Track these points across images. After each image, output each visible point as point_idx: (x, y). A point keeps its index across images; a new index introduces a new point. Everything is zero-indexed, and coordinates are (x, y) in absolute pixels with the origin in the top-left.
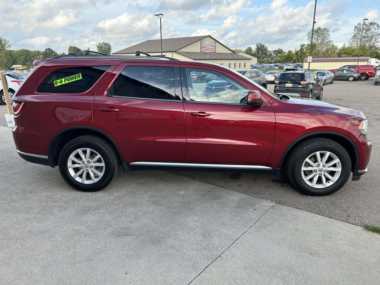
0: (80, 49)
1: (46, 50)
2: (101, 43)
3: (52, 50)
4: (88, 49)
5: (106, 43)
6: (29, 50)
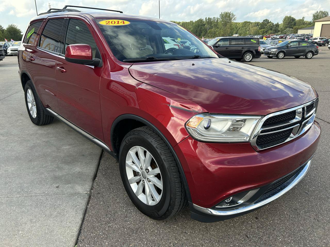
0: (294, 19)
1: (264, 21)
2: (319, 12)
3: (269, 21)
4: (303, 18)
5: (323, 11)
6: (250, 21)
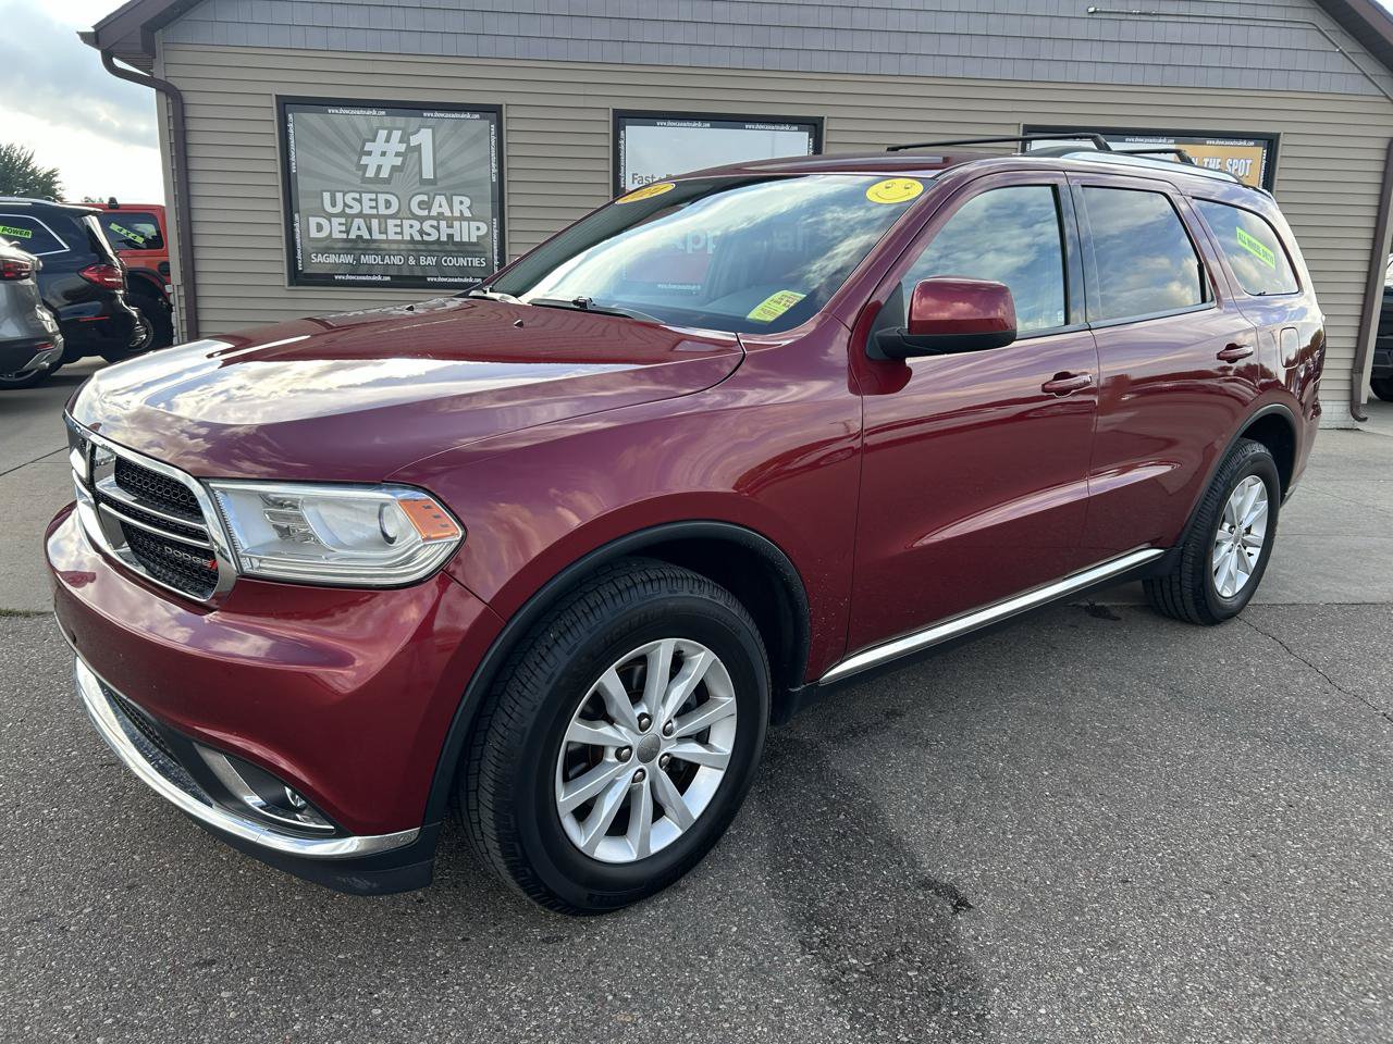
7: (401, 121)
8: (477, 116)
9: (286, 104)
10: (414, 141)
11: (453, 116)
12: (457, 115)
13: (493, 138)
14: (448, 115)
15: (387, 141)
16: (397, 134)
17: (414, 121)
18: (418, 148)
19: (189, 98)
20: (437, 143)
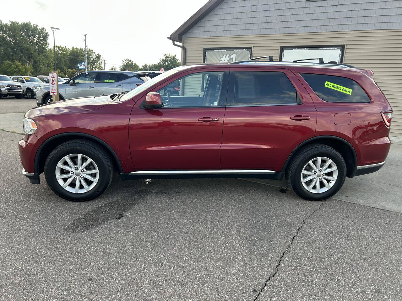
7: (229, 52)
8: (247, 50)
9: (205, 50)
10: (231, 57)
11: (241, 50)
12: (242, 50)
13: (250, 55)
14: (240, 50)
15: (226, 57)
16: (228, 55)
17: (232, 52)
18: (232, 59)
19: (187, 50)
20: (237, 57)
